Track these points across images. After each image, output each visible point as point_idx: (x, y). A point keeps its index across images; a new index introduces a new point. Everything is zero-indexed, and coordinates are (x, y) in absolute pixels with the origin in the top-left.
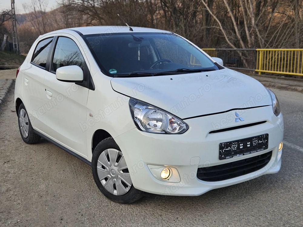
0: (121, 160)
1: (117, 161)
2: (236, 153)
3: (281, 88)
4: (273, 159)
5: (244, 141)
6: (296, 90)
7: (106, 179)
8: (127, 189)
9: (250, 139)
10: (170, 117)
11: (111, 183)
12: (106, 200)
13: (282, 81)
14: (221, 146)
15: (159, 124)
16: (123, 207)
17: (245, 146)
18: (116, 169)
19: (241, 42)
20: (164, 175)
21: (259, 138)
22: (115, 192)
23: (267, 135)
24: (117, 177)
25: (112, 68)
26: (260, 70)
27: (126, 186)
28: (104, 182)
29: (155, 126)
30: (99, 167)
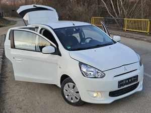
0: (75, 88)
1: (73, 88)
2: (125, 84)
3: (136, 39)
4: (139, 85)
5: (128, 79)
6: (143, 40)
7: (68, 96)
8: (78, 100)
9: (131, 78)
10: (97, 70)
11: (70, 97)
12: (68, 104)
13: (137, 35)
14: (119, 82)
15: (92, 73)
16: (76, 107)
17: (129, 81)
18: (72, 91)
19: (116, 14)
20: (95, 95)
21: (134, 77)
22: (72, 101)
23: (138, 76)
24: (73, 95)
25: (69, 46)
26: (125, 29)
27: (77, 99)
28: (67, 97)
29: (90, 74)
30: (64, 90)
